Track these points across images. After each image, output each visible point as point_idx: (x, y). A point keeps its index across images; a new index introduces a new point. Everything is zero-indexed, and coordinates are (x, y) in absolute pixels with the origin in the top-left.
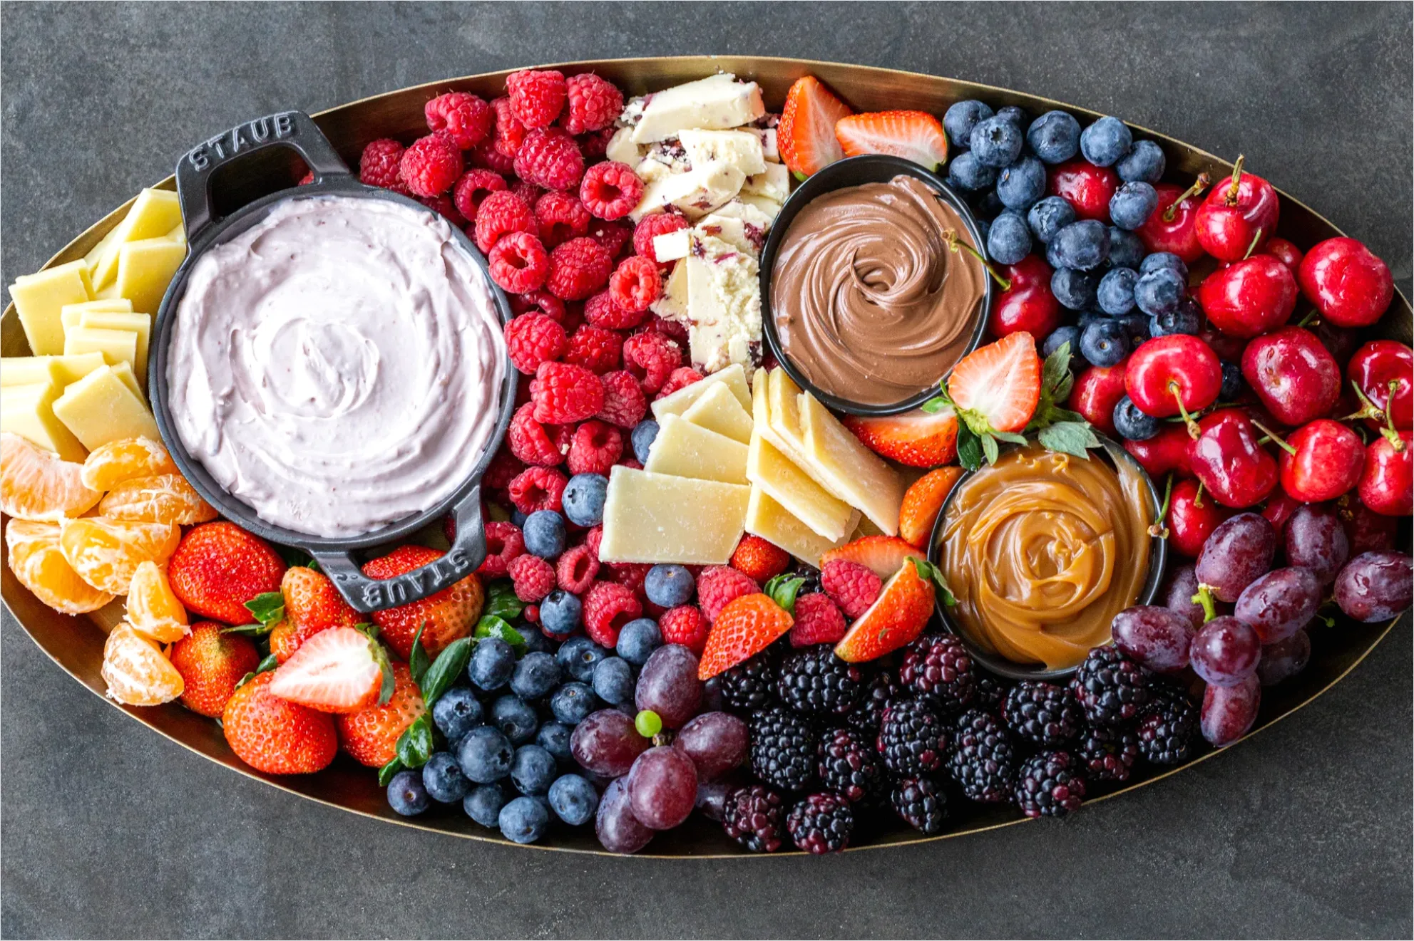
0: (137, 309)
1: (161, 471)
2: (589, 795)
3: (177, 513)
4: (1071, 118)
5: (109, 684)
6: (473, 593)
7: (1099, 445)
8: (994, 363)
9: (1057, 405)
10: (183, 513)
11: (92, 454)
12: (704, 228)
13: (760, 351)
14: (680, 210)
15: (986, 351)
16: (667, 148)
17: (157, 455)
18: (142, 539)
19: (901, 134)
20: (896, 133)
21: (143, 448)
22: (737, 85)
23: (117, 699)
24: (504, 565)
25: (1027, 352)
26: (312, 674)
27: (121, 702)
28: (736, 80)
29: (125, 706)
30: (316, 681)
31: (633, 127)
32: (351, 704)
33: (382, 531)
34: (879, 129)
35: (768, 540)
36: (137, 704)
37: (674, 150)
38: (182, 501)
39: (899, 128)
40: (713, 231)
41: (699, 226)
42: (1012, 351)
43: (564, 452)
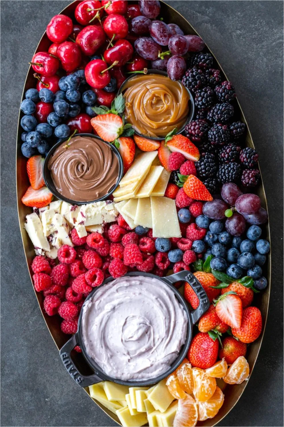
0: (128, 392)
1: (176, 376)
2: (253, 228)
3: (189, 369)
4: (23, 118)
5: (244, 380)
6: (197, 274)
7: (121, 94)
8: (102, 129)
9: (110, 109)
10: (188, 367)
11: (175, 397)
12: (75, 223)
13: (108, 201)
14: (70, 232)
15: (99, 132)
16: (50, 240)
17: (172, 378)
18: (199, 376)
19: (35, 170)
20: (35, 171)
21: (170, 382)
22: (28, 222)
23: (248, 376)
24: (187, 266)
25: (97, 119)
26: (232, 316)
27: (249, 375)
28: (26, 223)
29: (250, 374)
30: (234, 315)
31: (46, 252)
32: (240, 302)
33: (183, 305)
34: (34, 176)
35: (166, 188)
36: (249, 370)
37: (51, 238)
38: (185, 368)
39: (33, 170)
40: (75, 220)
41: (74, 225)
42: (97, 124)
43: (150, 254)
